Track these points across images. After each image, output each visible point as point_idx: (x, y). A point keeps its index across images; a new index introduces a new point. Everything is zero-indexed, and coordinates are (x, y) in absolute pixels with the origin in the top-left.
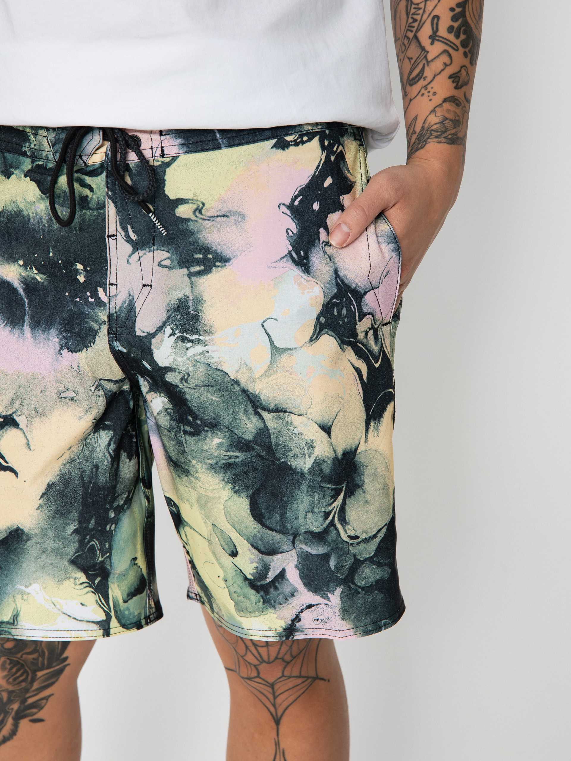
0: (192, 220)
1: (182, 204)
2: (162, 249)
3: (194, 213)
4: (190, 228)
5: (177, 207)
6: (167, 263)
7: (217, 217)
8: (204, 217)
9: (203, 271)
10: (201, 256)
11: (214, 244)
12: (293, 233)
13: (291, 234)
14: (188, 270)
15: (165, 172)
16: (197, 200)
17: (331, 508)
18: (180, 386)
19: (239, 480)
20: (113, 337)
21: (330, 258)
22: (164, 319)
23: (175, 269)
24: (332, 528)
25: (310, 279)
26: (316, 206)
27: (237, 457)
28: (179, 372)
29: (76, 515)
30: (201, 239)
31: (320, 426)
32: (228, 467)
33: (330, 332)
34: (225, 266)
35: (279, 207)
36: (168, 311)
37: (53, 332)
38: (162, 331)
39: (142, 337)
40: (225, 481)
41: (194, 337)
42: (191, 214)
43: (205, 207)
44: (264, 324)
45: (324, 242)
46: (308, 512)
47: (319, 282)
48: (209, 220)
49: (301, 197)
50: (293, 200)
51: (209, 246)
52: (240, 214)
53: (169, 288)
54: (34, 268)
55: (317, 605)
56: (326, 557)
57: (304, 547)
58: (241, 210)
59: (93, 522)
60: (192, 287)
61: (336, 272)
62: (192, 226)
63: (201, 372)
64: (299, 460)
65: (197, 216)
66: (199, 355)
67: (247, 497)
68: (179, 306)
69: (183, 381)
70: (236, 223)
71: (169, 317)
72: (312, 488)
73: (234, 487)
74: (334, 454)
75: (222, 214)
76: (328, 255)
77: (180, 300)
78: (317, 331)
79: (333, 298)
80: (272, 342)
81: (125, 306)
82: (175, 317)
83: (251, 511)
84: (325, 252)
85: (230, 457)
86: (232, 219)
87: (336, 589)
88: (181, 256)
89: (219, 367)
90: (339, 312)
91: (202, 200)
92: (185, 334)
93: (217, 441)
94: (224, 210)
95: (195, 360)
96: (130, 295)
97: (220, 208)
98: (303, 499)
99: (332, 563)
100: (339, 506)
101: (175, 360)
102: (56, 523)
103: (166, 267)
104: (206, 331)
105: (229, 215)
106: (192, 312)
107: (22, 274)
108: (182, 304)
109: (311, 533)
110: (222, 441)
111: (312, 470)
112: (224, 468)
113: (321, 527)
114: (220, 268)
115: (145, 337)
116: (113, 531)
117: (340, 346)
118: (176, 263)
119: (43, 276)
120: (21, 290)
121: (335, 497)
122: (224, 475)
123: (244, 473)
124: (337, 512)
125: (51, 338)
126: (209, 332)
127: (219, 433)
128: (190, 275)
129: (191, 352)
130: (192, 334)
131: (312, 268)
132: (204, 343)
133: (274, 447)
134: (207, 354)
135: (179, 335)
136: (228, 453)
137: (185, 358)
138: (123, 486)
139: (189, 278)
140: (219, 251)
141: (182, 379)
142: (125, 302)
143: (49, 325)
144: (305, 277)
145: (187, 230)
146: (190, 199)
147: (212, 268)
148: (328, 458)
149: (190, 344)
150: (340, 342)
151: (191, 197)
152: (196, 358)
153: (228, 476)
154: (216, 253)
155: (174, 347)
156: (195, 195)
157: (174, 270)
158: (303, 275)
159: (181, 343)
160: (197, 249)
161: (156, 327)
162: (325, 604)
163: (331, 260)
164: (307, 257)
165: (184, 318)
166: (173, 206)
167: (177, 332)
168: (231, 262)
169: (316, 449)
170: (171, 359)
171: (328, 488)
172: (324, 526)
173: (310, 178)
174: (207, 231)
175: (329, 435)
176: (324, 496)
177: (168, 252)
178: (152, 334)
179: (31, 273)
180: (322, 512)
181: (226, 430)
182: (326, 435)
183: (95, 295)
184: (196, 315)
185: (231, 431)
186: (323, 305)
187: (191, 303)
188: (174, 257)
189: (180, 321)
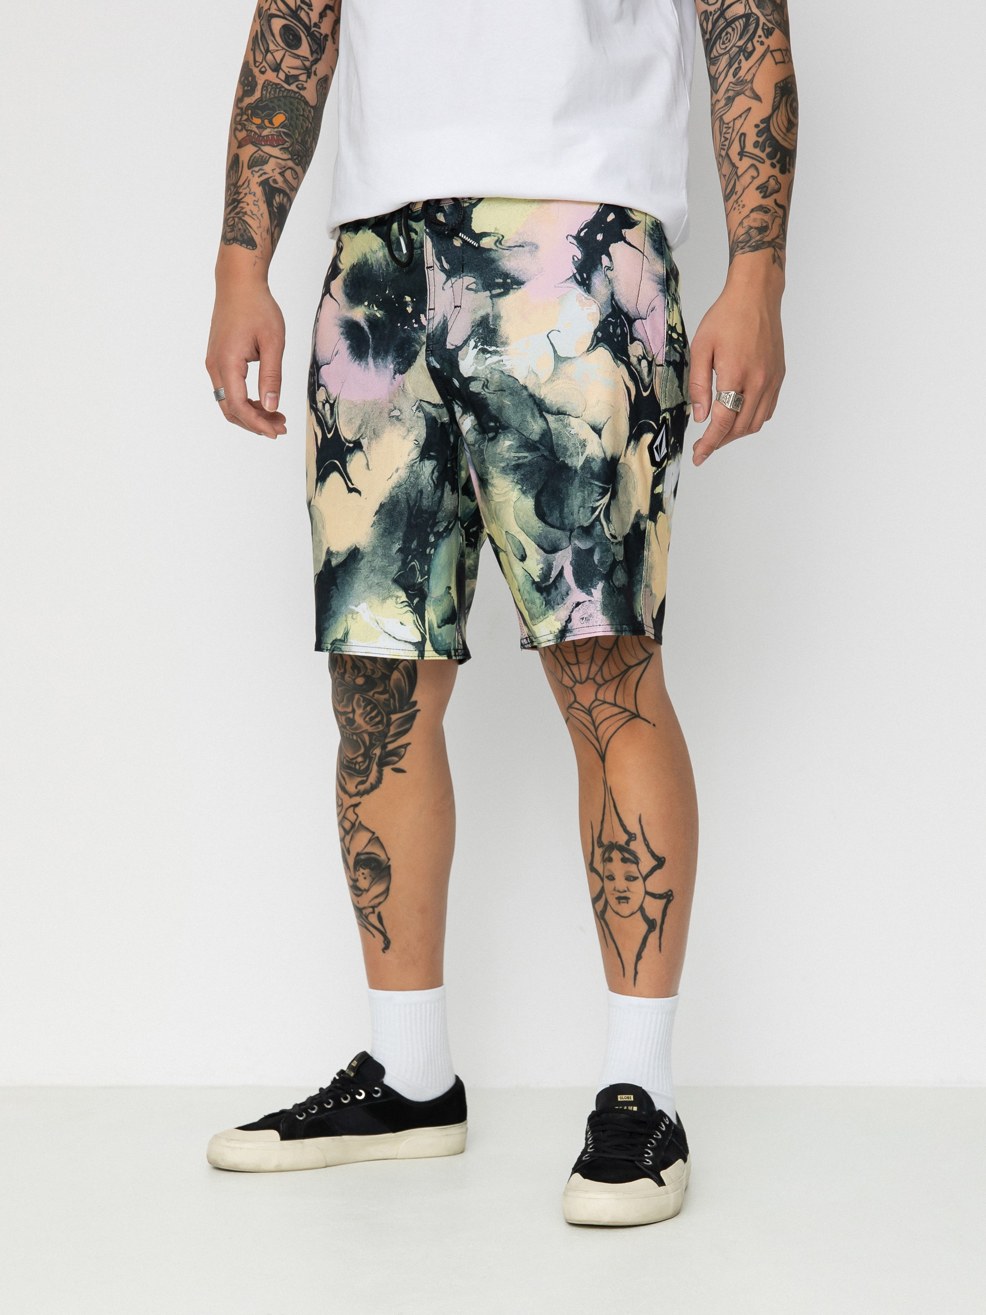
0: (493, 250)
1: (485, 237)
2: (470, 275)
3: (495, 244)
4: (492, 256)
5: (481, 239)
6: (473, 286)
7: (515, 247)
8: (503, 247)
9: (502, 293)
10: (501, 281)
11: (511, 270)
12: (578, 259)
13: (576, 259)
14: (490, 292)
15: (472, 211)
16: (498, 234)
17: (598, 504)
18: (482, 393)
19: (527, 480)
20: (429, 353)
21: (610, 282)
22: (469, 333)
23: (480, 292)
24: (598, 522)
25: (590, 297)
26: (600, 237)
27: (526, 457)
28: (480, 380)
29: (401, 534)
30: (501, 266)
31: (591, 427)
32: (517, 467)
33: (606, 346)
34: (521, 287)
35: (567, 237)
36: (473, 327)
37: (390, 358)
38: (467, 344)
39: (452, 350)
40: (514, 482)
41: (493, 348)
42: (493, 244)
43: (504, 239)
44: (549, 335)
45: (606, 266)
46: (581, 507)
47: (596, 301)
48: (507, 250)
49: (587, 229)
50: (579, 232)
51: (508, 272)
52: (533, 244)
53: (475, 308)
54: (375, 306)
55: (583, 602)
56: (591, 551)
57: (576, 542)
58: (534, 241)
59: (415, 543)
60: (493, 307)
61: (612, 295)
62: (493, 255)
63: (496, 378)
64: (575, 459)
65: (497, 247)
66: (495, 363)
67: (533, 497)
68: (481, 323)
69: (485, 387)
70: (530, 252)
71: (473, 331)
72: (583, 484)
73: (523, 487)
74: (603, 455)
75: (519, 245)
76: (608, 278)
77: (483, 317)
78: (594, 343)
79: (608, 316)
80: (555, 351)
81: (440, 326)
82: (477, 331)
83: (535, 510)
84: (606, 276)
85: (519, 458)
86: (526, 248)
87: (598, 583)
88: (484, 280)
89: (511, 374)
90: (615, 330)
91: (502, 233)
92: (485, 347)
93: (508, 443)
94: (520, 241)
95: (492, 368)
96: (444, 316)
97: (517, 239)
98: (576, 494)
99: (596, 558)
100: (605, 504)
101: (476, 369)
102: (385, 541)
103: (473, 290)
104: (502, 343)
105: (524, 245)
106: (491, 326)
107: (367, 313)
108: (484, 320)
109: (581, 527)
110: (512, 442)
111: (583, 467)
112: (513, 469)
113: (589, 522)
114: (516, 290)
115: (453, 350)
116: (432, 555)
117: (614, 360)
118: (480, 287)
119: (381, 312)
120: (366, 328)
121: (603, 495)
122: (514, 476)
123: (531, 472)
124: (603, 509)
125: (388, 365)
126: (504, 344)
127: (510, 435)
128: (492, 297)
129: (488, 362)
130: (491, 346)
131: (593, 289)
132: (500, 353)
133: (555, 447)
134: (501, 363)
135: (480, 347)
136: (517, 455)
137: (484, 367)
138: (444, 514)
139: (491, 299)
140: (516, 276)
141: (483, 386)
142: (440, 322)
143: (386, 353)
144: (586, 296)
145: (489, 258)
146: (492, 233)
147: (509, 290)
148: (598, 457)
149: (489, 355)
150: (614, 357)
151: (493, 231)
152: (492, 366)
153: (518, 476)
154: (514, 278)
155: (476, 358)
156: (496, 229)
157: (478, 293)
158: (584, 293)
159: (481, 354)
160: (497, 274)
161: (463, 340)
162: (589, 601)
163: (610, 284)
164: (589, 278)
165: (485, 332)
166: (478, 239)
167: (479, 344)
168: (525, 285)
169: (587, 448)
170: (473, 368)
171: (596, 485)
172: (591, 520)
173: (595, 214)
174: (506, 259)
175: (600, 436)
176: (592, 492)
177: (474, 277)
178: (459, 347)
179: (372, 311)
180: (590, 507)
181: (516, 432)
182: (597, 436)
183: (418, 321)
184: (494, 329)
185: (520, 432)
186: (600, 322)
187: (491, 318)
188: (480, 282)
189: (482, 334)
